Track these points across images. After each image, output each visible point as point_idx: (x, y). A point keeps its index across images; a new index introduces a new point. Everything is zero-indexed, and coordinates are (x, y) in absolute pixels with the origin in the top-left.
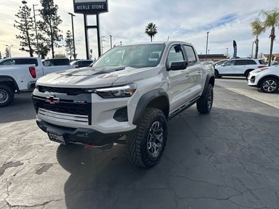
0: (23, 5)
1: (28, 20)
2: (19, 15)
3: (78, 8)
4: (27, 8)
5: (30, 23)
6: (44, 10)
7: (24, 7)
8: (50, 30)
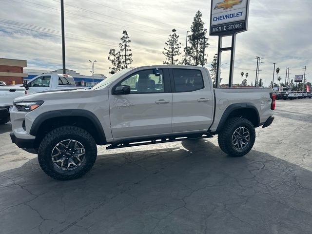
0: (173, 33)
1: (175, 46)
2: (168, 43)
3: (214, 30)
4: (176, 36)
5: (175, 50)
6: (193, 35)
7: (173, 35)
8: (196, 55)
